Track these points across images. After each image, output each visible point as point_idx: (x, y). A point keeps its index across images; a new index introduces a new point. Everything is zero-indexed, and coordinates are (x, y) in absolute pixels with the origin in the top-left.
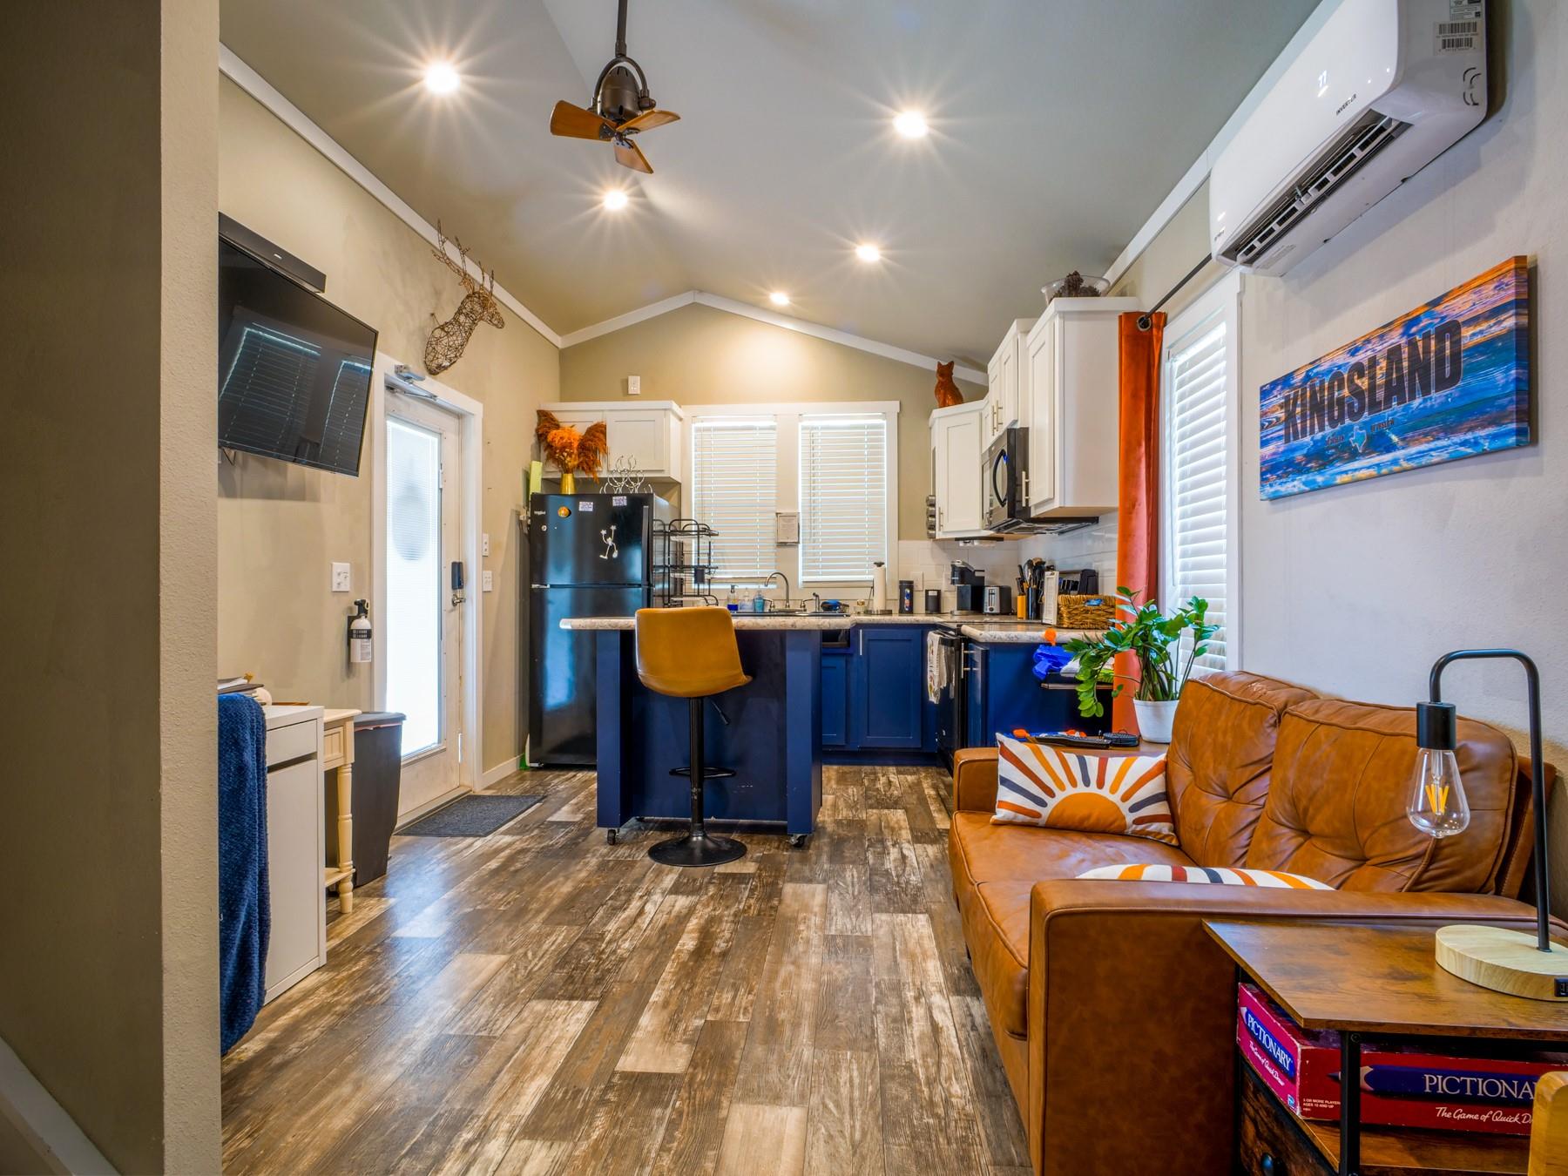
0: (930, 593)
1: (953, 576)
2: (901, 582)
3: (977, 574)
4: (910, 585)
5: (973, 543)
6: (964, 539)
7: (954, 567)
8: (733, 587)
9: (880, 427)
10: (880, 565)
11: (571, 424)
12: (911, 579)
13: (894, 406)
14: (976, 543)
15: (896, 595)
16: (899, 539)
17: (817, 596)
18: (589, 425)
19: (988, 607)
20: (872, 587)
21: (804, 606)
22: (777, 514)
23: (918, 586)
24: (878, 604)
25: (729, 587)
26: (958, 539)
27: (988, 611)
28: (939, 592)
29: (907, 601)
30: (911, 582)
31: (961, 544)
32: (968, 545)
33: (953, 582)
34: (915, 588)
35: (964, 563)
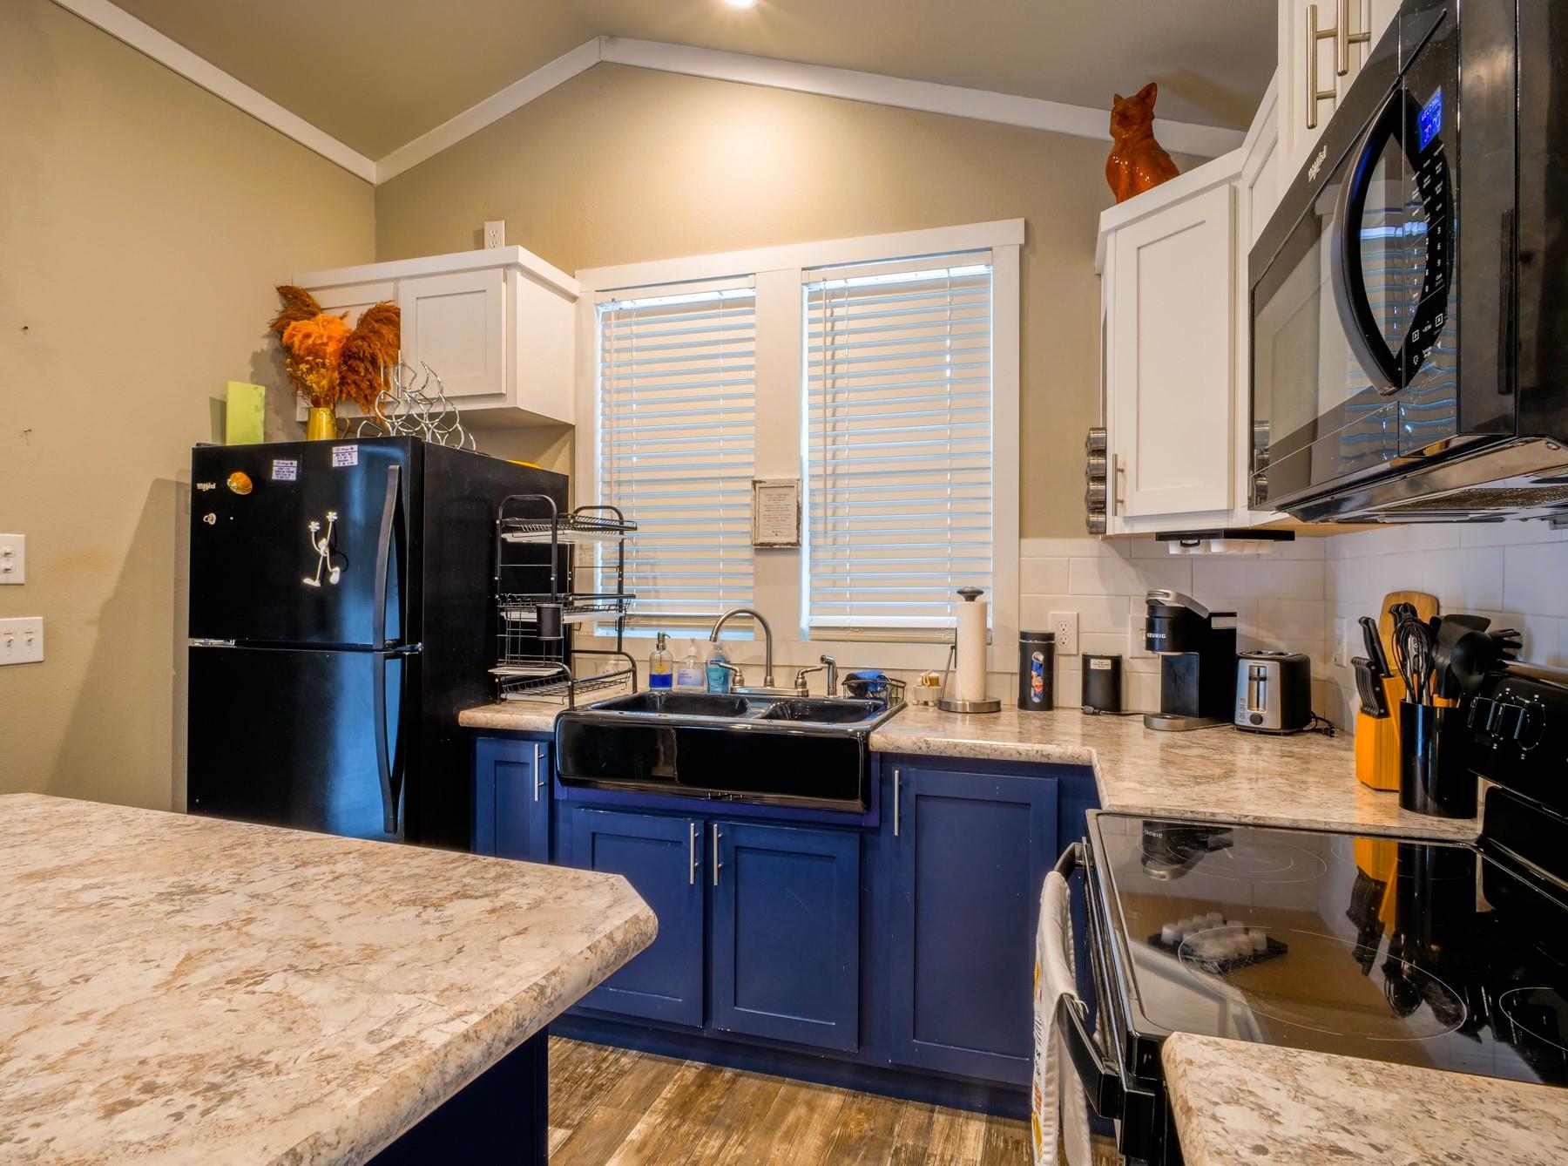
0: (1095, 665)
1: (1151, 627)
2: (1024, 635)
3: (1217, 624)
4: (1047, 643)
5: (1208, 546)
6: (1181, 537)
7: (1153, 606)
8: (661, 638)
9: (979, 281)
10: (971, 596)
11: (340, 312)
12: (1049, 629)
13: (1010, 232)
14: (1217, 547)
15: (1011, 662)
16: (1021, 536)
17: (830, 663)
18: (364, 310)
19: (1249, 713)
20: (954, 647)
21: (804, 684)
22: (754, 483)
23: (1067, 646)
24: (965, 689)
25: (652, 634)
26: (1163, 537)
27: (1247, 723)
28: (1117, 662)
29: (1037, 681)
30: (1049, 637)
31: (1174, 548)
32: (1193, 551)
33: (1150, 644)
34: (1060, 649)
35: (1180, 597)
